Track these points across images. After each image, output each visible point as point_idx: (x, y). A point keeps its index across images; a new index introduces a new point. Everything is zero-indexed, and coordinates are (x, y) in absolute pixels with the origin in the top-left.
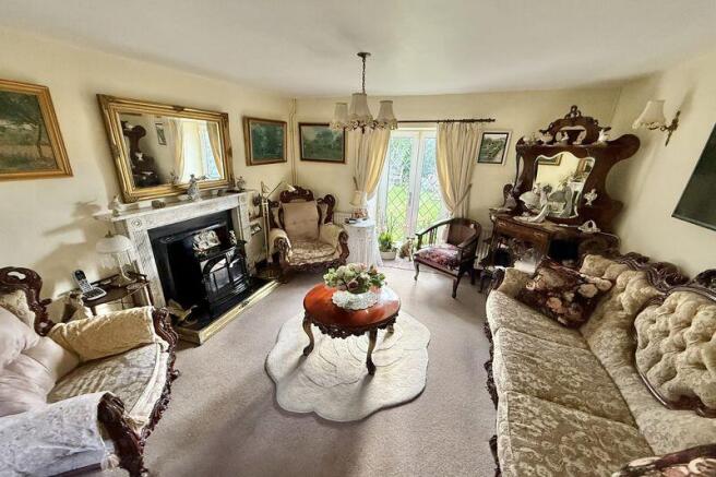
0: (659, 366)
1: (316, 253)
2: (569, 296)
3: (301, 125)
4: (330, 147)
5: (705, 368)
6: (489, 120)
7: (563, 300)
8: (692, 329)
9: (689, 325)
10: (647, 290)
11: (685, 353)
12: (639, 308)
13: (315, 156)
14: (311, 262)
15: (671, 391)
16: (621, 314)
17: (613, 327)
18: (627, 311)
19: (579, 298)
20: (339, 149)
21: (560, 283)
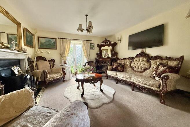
0: (140, 68)
1: (57, 75)
2: (121, 66)
3: (39, 37)
4: (51, 45)
5: (145, 64)
6: (91, 41)
7: (120, 67)
8: (141, 61)
9: (140, 61)
10: (130, 61)
11: (142, 64)
12: (131, 64)
13: (45, 47)
14: (56, 78)
15: (143, 70)
16: (129, 66)
17: (129, 68)
18: (129, 65)
19: (122, 66)
20: (54, 45)
21: (118, 65)
